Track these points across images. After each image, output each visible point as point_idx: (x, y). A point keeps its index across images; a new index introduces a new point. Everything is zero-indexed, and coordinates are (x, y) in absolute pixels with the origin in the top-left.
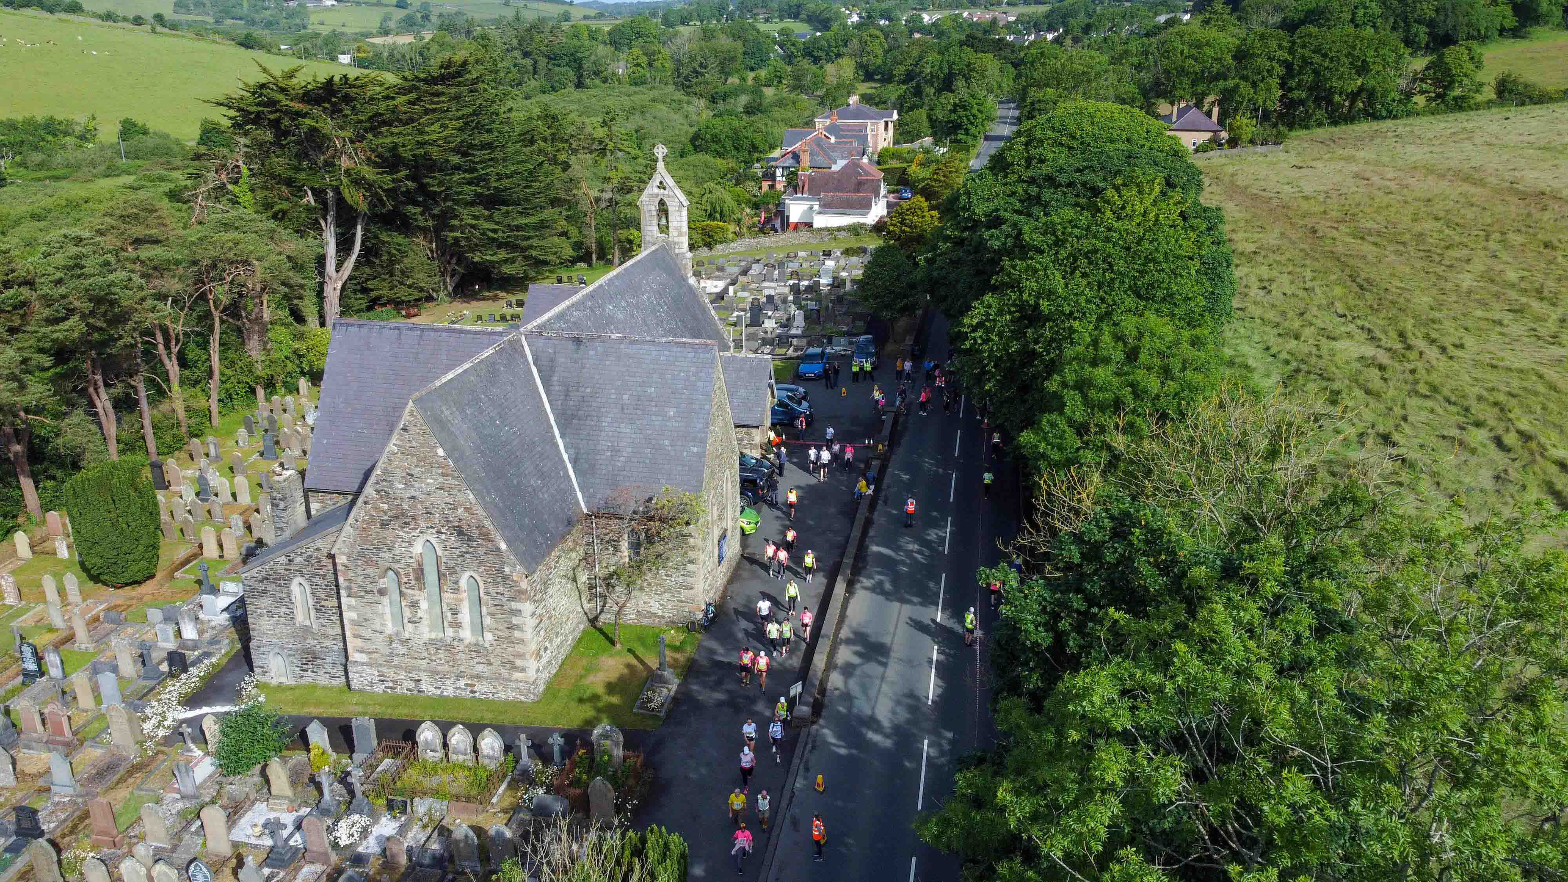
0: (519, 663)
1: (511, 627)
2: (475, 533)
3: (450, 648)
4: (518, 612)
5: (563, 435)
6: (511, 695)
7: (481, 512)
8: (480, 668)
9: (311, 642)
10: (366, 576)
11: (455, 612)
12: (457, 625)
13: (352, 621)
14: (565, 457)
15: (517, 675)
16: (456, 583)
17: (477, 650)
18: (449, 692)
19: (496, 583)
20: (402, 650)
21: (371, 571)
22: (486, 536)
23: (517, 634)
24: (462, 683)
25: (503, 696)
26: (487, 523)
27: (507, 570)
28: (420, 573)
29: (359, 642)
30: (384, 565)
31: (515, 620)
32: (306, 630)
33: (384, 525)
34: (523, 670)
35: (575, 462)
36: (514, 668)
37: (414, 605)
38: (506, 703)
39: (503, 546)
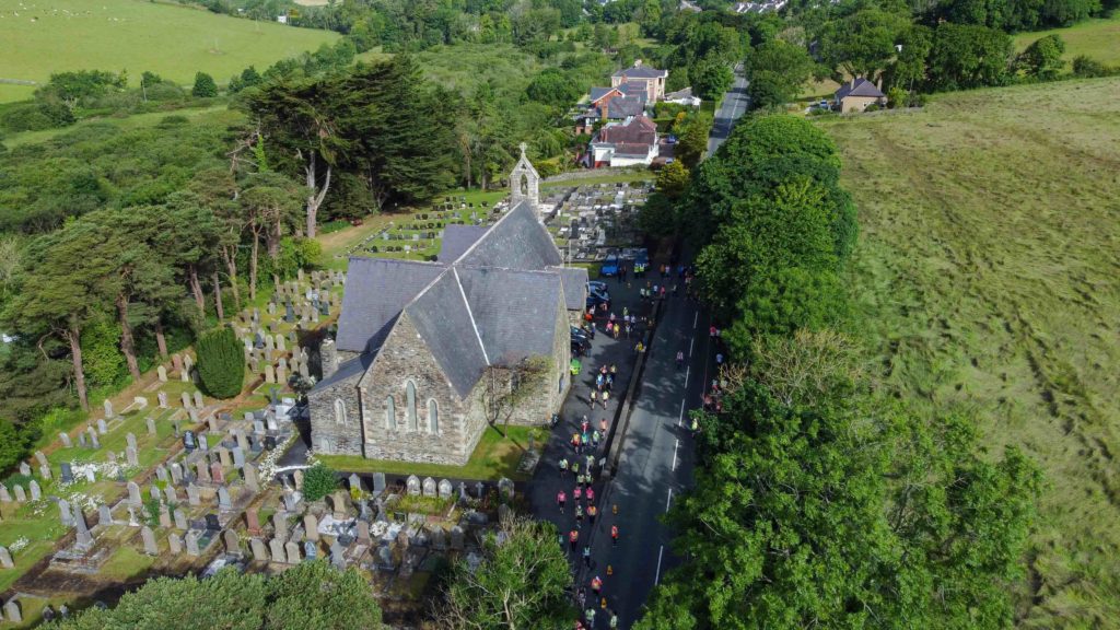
0: (457, 445)
1: (453, 427)
2: (435, 377)
3: (420, 437)
4: (457, 419)
5: (476, 323)
6: (452, 462)
7: (438, 367)
8: (436, 448)
9: (344, 433)
10: (377, 399)
11: (423, 419)
12: (424, 425)
13: (368, 422)
14: (478, 335)
15: (456, 452)
16: (424, 403)
17: (434, 438)
18: (419, 460)
19: (445, 404)
20: (394, 438)
21: (380, 397)
22: (441, 380)
23: (456, 430)
24: (425, 456)
25: (447, 463)
26: (442, 373)
27: (452, 397)
28: (405, 398)
29: (371, 433)
30: (386, 393)
31: (455, 423)
32: (342, 426)
33: (387, 373)
34: (458, 449)
35: (483, 337)
36: (454, 448)
37: (402, 415)
38: (448, 466)
39: (450, 385)
